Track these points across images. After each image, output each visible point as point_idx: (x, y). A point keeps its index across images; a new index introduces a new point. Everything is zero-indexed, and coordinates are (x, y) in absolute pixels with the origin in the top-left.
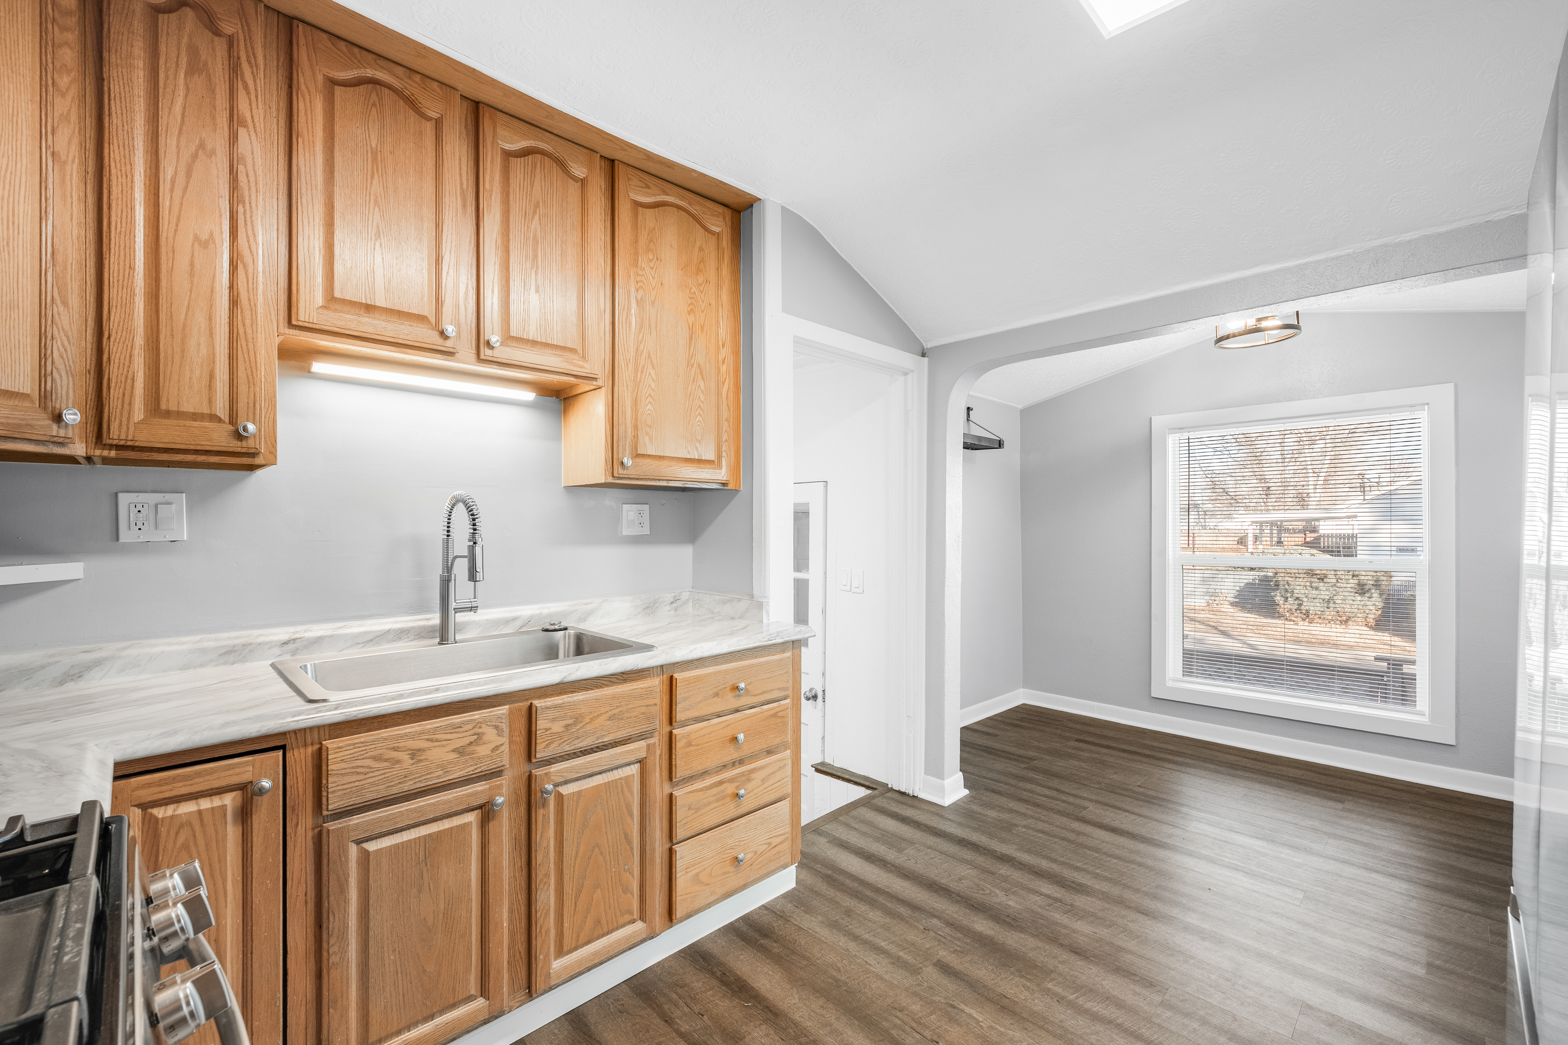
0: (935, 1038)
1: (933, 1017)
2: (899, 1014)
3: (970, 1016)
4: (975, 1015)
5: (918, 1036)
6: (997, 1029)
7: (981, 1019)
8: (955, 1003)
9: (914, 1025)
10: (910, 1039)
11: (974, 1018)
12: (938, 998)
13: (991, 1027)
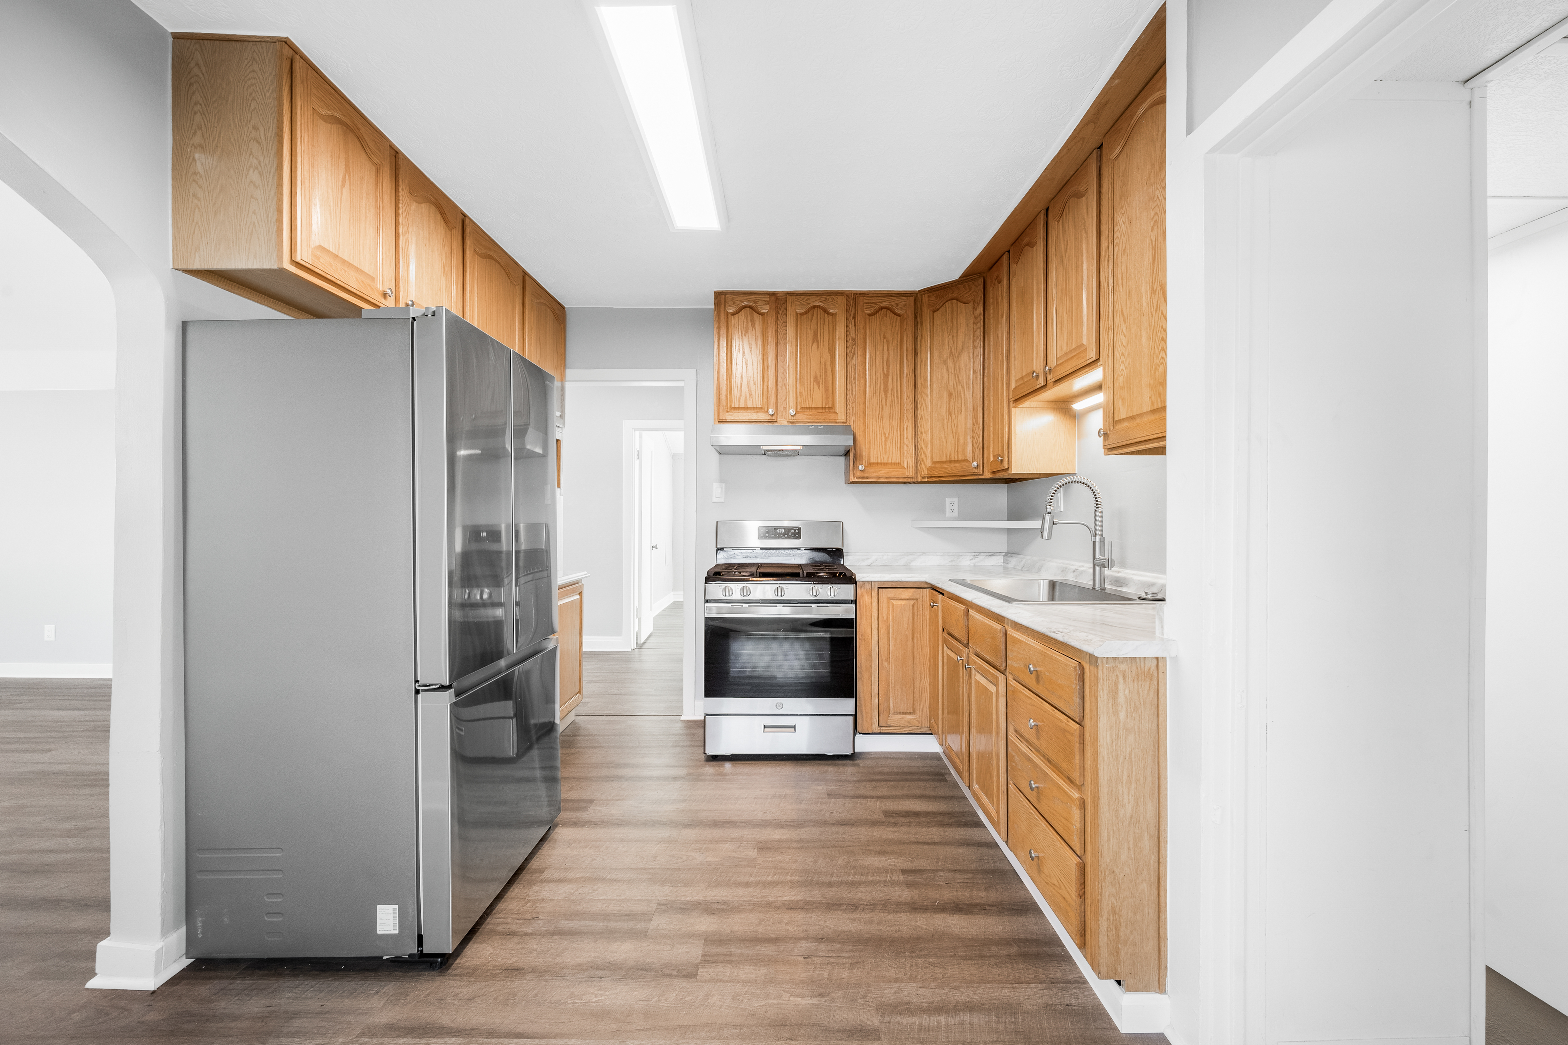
0: (810, 960)
1: (826, 975)
2: (850, 961)
3: (803, 996)
4: (799, 999)
5: (821, 954)
6: (774, 998)
7: (792, 999)
8: (823, 1000)
9: (831, 960)
10: (824, 949)
11: (797, 996)
12: (839, 994)
13: (779, 997)
